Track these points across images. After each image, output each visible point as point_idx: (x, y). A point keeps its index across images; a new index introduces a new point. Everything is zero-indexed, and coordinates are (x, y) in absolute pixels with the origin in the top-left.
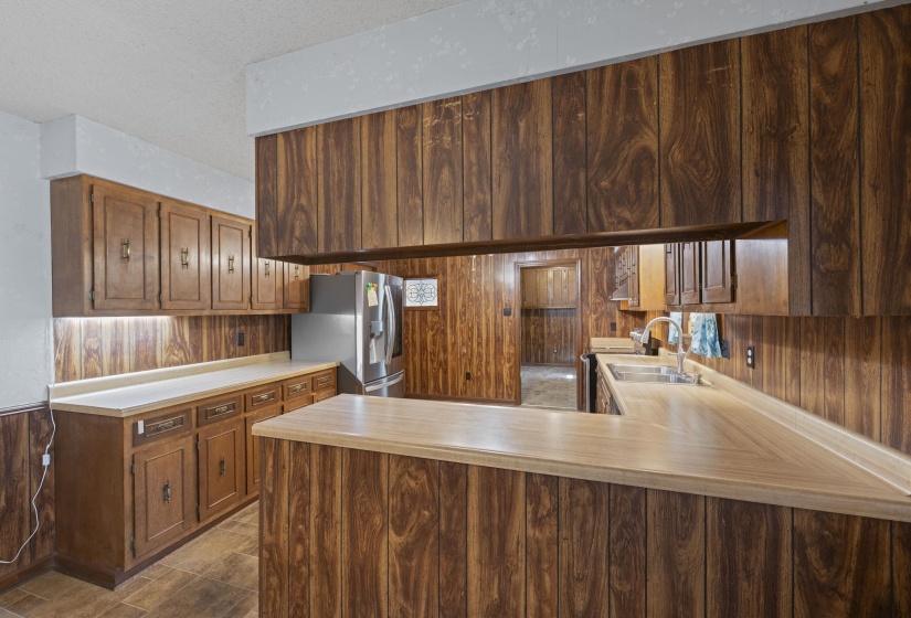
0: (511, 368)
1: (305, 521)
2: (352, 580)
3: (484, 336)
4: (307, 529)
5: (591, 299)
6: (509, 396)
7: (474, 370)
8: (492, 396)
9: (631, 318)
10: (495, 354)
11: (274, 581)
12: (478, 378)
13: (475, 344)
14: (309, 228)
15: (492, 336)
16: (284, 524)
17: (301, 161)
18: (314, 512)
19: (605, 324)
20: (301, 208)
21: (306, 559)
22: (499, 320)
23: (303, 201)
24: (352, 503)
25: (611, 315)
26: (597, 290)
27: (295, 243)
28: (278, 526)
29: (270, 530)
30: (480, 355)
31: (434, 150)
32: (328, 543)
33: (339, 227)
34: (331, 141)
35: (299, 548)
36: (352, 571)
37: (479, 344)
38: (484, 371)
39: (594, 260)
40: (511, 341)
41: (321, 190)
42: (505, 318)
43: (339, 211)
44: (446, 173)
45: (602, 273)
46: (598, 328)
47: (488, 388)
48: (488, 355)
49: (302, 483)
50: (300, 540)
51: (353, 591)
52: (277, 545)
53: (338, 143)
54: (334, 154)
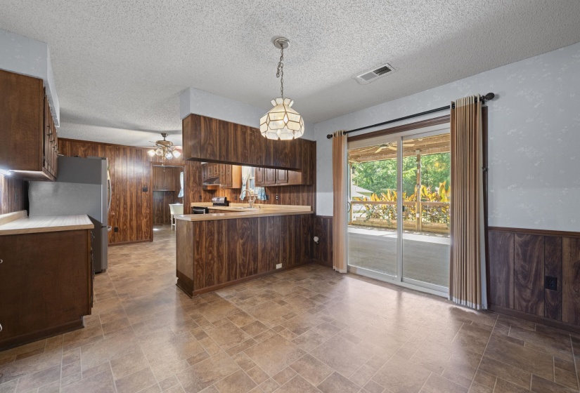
0: (147, 221)
1: (212, 246)
2: (229, 258)
3: (129, 204)
4: (213, 248)
5: (191, 184)
6: (146, 237)
7: (121, 225)
8: (135, 240)
9: (207, 193)
10: (137, 214)
11: (200, 271)
12: (124, 230)
13: (122, 209)
14: (213, 151)
15: (134, 203)
16: (204, 249)
17: (211, 129)
18: (216, 242)
19: (197, 196)
20: (210, 144)
21: (213, 258)
22: (139, 194)
23: (211, 142)
24: (228, 235)
25: (200, 192)
26: (194, 181)
27: (208, 155)
28: (201, 251)
29: (198, 254)
30: (125, 216)
31: (250, 139)
32: (221, 250)
33: (224, 153)
34: (221, 126)
35: (210, 256)
36: (228, 255)
37: (125, 209)
38: (128, 225)
39: (193, 167)
40: (147, 206)
41: (218, 141)
42: (143, 193)
43: (224, 148)
44: (253, 147)
45: (195, 173)
46: (194, 198)
47: (131, 235)
48: (131, 215)
49: (211, 234)
50: (211, 252)
51: (229, 261)
52: (201, 258)
53: (224, 128)
54: (222, 131)
